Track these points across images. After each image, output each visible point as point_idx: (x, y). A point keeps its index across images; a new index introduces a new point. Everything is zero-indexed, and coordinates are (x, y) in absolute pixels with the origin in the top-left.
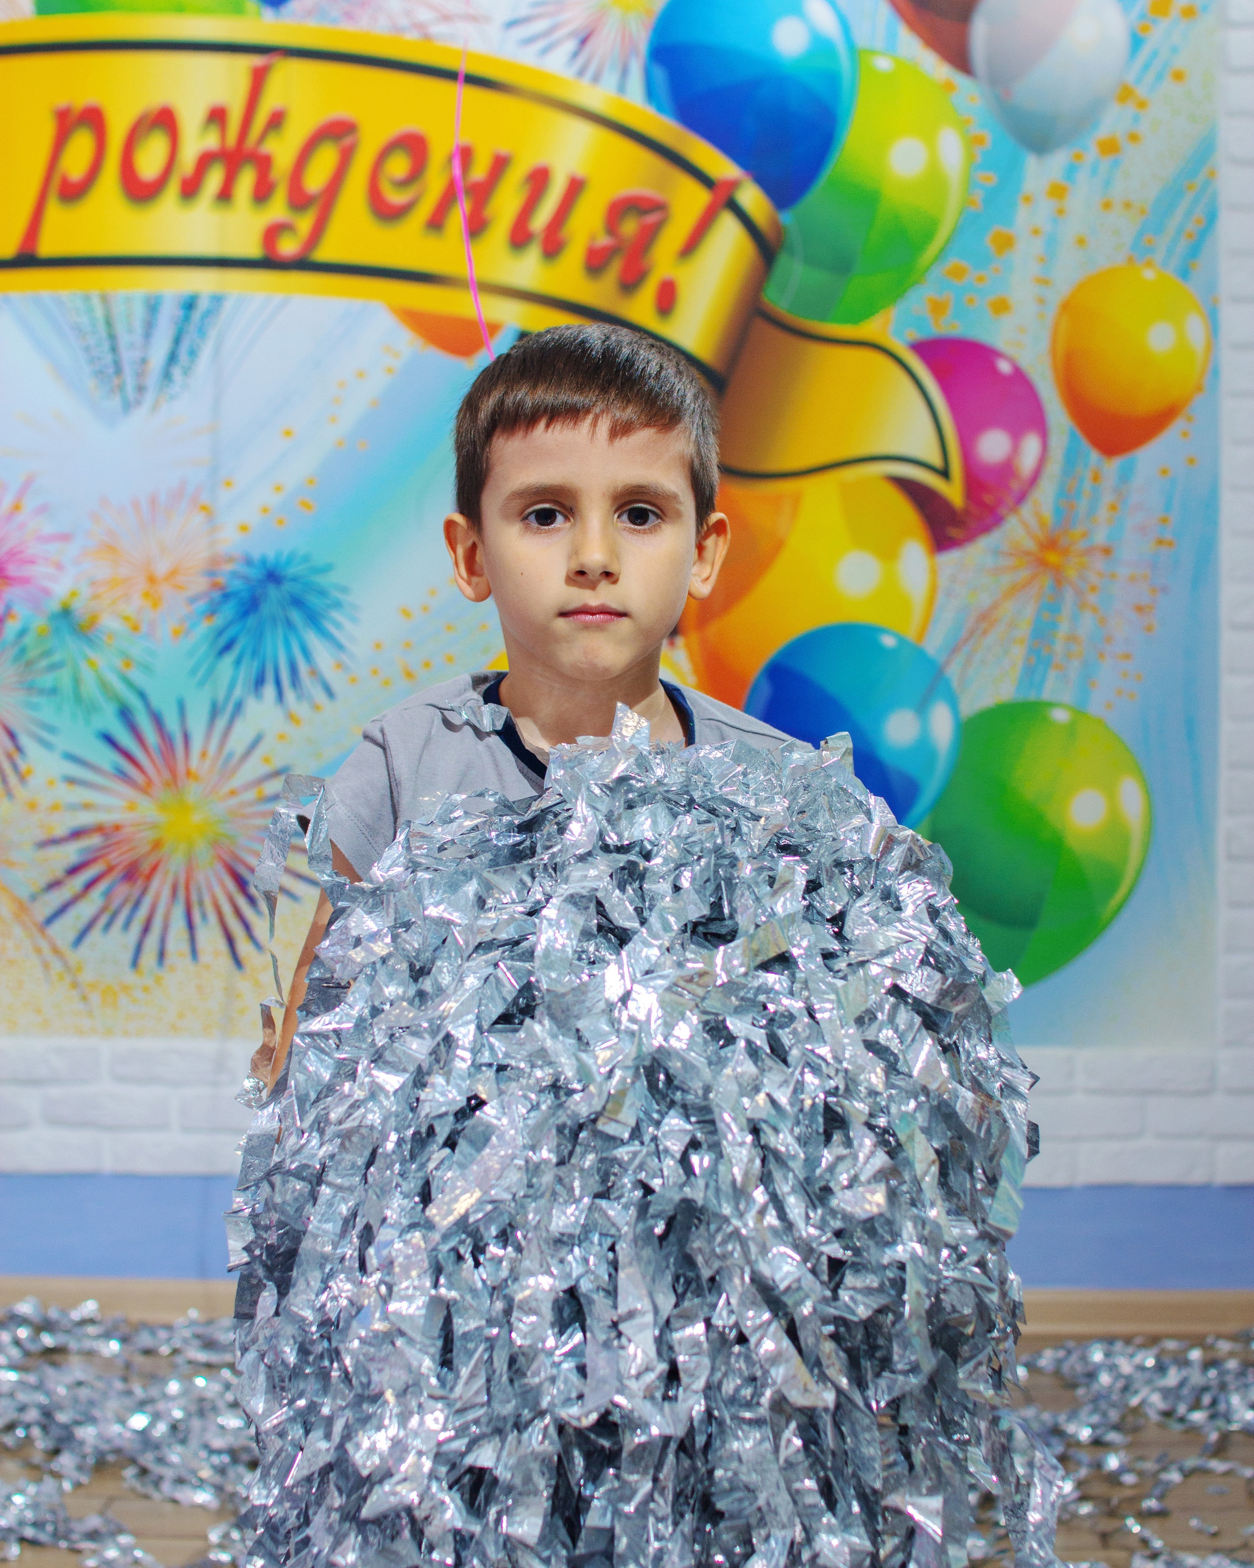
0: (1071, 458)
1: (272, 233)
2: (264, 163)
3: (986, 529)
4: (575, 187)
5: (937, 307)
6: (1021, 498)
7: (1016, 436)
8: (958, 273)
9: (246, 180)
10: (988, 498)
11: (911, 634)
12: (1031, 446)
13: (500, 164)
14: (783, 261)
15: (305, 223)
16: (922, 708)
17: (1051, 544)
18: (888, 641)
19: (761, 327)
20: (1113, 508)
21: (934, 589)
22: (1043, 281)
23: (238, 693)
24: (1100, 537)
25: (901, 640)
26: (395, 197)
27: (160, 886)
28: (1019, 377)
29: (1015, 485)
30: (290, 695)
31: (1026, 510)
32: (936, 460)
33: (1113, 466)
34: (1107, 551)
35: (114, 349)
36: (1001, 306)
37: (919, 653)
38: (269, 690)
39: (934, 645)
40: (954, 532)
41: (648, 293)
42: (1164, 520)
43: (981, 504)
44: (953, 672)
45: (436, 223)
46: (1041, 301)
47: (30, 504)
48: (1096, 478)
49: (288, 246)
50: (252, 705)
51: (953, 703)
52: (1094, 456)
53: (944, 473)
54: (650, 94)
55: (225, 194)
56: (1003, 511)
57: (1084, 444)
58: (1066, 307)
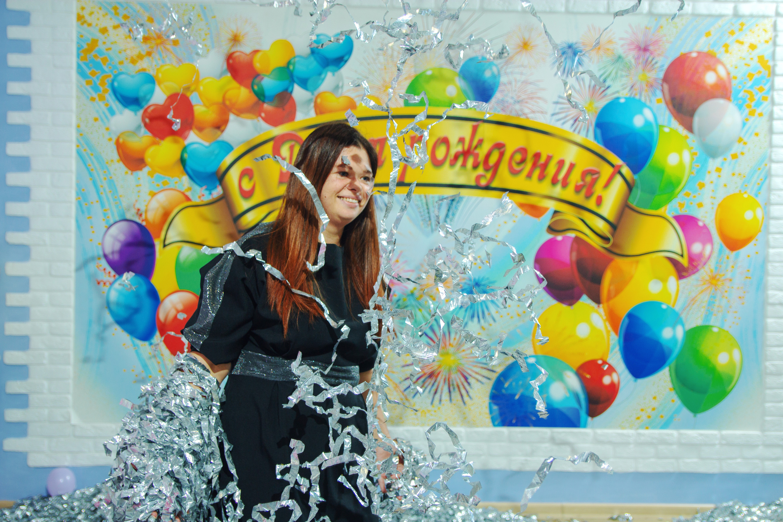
0: (720, 252)
1: (478, 178)
2: (476, 156)
3: (694, 273)
4: (572, 166)
5: (681, 205)
6: (705, 264)
7: (704, 244)
8: (688, 195)
9: (470, 161)
10: (695, 264)
11: (671, 305)
12: (708, 248)
13: (549, 158)
14: (634, 190)
15: (489, 175)
16: (674, 327)
17: (713, 278)
18: (664, 307)
19: (628, 211)
20: (733, 267)
21: (678, 291)
22: (714, 198)
23: (466, 320)
24: (729, 276)
25: (668, 307)
26: (516, 168)
27: (440, 378)
28: (705, 227)
29: (703, 260)
30: (482, 321)
31: (706, 267)
32: (679, 252)
33: (734, 253)
34: (730, 280)
35: (428, 213)
36: (700, 205)
37: (674, 311)
38: (476, 319)
39: (677, 308)
40: (684, 274)
41: (594, 199)
42: (748, 271)
43: (693, 265)
44: (683, 316)
45: (529, 176)
46: (713, 204)
47: (401, 260)
48: (728, 258)
49: (483, 182)
50: (470, 323)
51: (683, 325)
52: (727, 251)
53: (682, 256)
54: (595, 137)
55: (464, 165)
56: (699, 267)
57: (725, 247)
58: (720, 205)
